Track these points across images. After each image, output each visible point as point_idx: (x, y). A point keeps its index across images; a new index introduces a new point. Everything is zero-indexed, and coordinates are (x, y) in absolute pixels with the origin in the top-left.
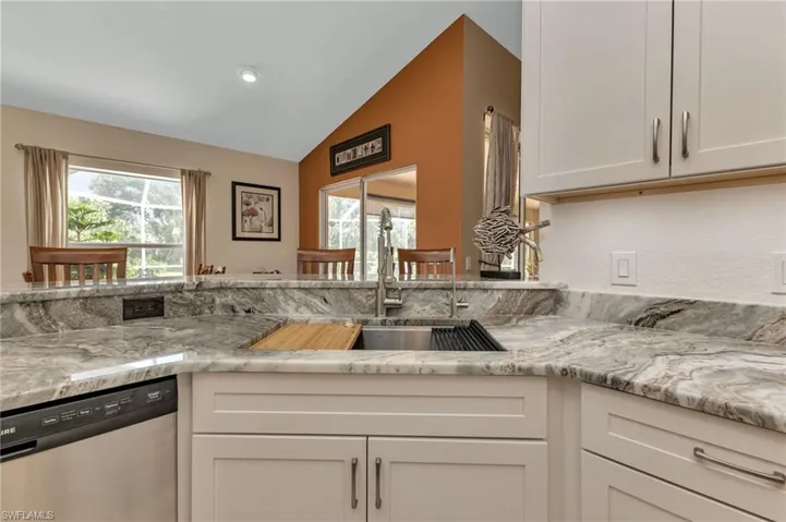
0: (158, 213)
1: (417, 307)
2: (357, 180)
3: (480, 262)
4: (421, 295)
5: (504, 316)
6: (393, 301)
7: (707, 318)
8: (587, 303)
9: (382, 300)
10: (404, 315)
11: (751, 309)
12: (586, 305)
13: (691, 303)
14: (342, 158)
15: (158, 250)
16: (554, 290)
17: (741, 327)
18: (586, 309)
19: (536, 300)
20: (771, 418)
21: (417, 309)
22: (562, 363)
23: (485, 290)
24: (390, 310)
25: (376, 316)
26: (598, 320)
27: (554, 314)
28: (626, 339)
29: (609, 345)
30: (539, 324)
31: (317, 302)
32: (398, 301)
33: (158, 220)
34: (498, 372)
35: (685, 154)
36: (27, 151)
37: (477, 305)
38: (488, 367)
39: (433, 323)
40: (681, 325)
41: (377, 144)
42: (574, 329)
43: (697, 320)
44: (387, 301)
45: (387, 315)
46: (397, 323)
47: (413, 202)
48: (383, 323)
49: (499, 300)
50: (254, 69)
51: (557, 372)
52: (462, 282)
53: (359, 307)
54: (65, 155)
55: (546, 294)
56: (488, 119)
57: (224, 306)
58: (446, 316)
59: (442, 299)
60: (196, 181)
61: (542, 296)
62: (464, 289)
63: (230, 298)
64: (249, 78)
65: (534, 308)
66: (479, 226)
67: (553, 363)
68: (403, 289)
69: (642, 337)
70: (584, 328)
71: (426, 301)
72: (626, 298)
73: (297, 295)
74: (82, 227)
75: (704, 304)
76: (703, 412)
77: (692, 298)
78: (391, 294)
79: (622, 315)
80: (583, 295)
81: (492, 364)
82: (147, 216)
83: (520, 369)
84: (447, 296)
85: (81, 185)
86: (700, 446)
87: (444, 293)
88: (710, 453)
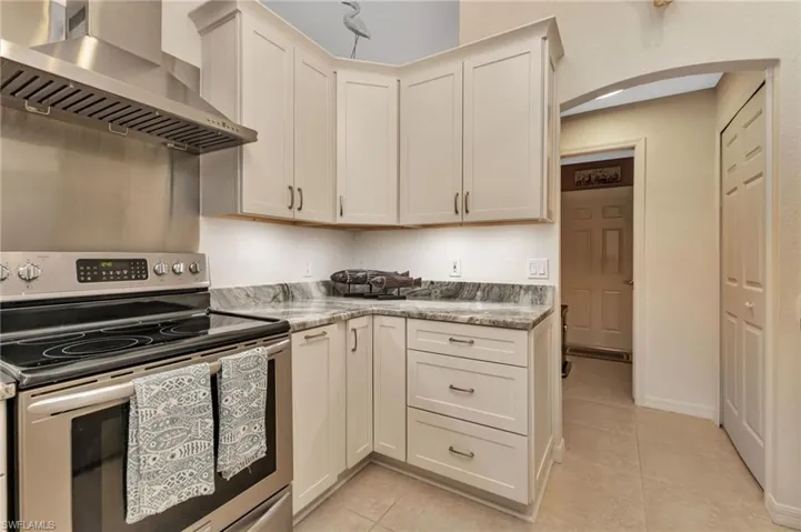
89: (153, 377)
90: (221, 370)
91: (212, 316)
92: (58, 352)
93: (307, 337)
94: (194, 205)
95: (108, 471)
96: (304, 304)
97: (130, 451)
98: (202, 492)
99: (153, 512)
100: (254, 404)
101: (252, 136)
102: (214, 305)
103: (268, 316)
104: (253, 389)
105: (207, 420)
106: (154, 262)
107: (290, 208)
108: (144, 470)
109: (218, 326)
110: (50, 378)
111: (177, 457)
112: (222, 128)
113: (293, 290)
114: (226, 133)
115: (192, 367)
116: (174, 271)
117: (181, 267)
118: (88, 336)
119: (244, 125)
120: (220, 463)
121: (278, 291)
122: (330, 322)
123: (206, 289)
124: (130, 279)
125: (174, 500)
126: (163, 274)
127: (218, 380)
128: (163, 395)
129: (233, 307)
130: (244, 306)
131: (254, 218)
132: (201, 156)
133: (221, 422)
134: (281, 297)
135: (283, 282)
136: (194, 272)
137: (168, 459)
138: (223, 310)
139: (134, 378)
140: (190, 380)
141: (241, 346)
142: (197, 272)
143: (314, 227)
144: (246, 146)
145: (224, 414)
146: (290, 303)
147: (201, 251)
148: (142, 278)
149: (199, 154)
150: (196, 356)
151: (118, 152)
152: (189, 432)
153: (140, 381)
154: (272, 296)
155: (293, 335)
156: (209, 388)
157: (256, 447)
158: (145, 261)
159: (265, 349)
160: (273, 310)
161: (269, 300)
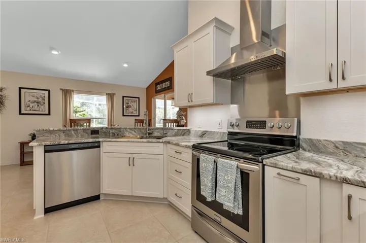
0: (100, 105)
2: (163, 95)
10: (153, 135)
12: (194, 133)
13: (207, 131)
14: (159, 88)
15: (100, 120)
17: (213, 136)
23: (172, 129)
24: (149, 134)
25: (146, 135)
27: (189, 135)
30: (186, 137)
31: (133, 132)
32: (151, 132)
33: (100, 107)
36: (63, 90)
37: (171, 133)
40: (206, 136)
41: (168, 83)
44: (148, 132)
46: (150, 137)
50: (127, 63)
51: (164, 142)
53: (143, 133)
54: (73, 91)
55: (188, 130)
57: (112, 133)
59: (162, 131)
60: (111, 96)
61: (186, 131)
63: (114, 131)
64: (125, 65)
65: (184, 134)
71: (158, 132)
73: (129, 130)
74: (76, 112)
75: (209, 131)
76: (175, 145)
78: (149, 130)
79: (198, 135)
80: (194, 130)
82: (96, 105)
85: (77, 100)
86: (176, 150)
93: (279, 174)
100: (229, 185)
104: (229, 178)
106: (269, 122)
128: (204, 161)
148: (264, 129)
159: (237, 164)
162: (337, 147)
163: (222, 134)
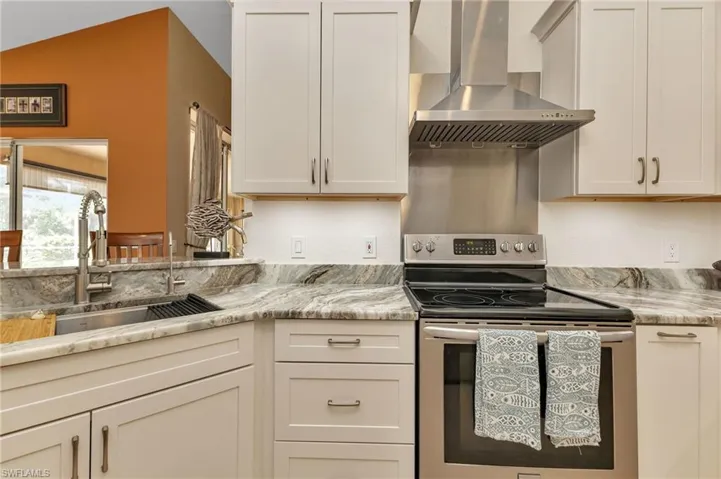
1: (128, 288)
2: (7, 140)
3: (186, 245)
4: (134, 277)
5: (216, 287)
6: (100, 285)
7: (338, 274)
8: (277, 270)
9: (85, 284)
10: (113, 299)
11: (356, 266)
12: (277, 273)
13: (331, 266)
16: (255, 265)
17: (351, 278)
18: (276, 277)
19: (242, 273)
20: (355, 314)
21: (129, 290)
22: (264, 309)
23: (200, 268)
24: (94, 295)
25: (76, 303)
26: (283, 283)
27: (256, 282)
28: (299, 292)
29: (290, 296)
30: (246, 290)
32: (106, 285)
34: (220, 324)
35: (326, 181)
37: (193, 281)
38: (213, 322)
39: (151, 301)
40: (327, 280)
41: (44, 103)
42: (269, 290)
43: (333, 276)
44: (91, 286)
45: (91, 301)
46: (105, 307)
47: (103, 179)
48: (87, 309)
49: (213, 276)
51: (261, 316)
52: (178, 263)
53: (49, 297)
55: (250, 268)
56: (194, 114)
58: (163, 293)
59: (157, 279)
61: (247, 269)
62: (180, 268)
65: (240, 279)
66: (192, 213)
67: (258, 311)
68: (114, 272)
69: (309, 289)
70: (275, 288)
71: (140, 283)
72: (299, 266)
75: (337, 266)
76: (332, 319)
77: (332, 263)
78: (95, 279)
79: (297, 278)
80: (275, 266)
81: (216, 319)
83: (236, 319)
84: (163, 276)
86: (330, 337)
87: (160, 273)
88: (335, 339)
89: (492, 331)
90: (548, 342)
91: (549, 292)
92: (440, 298)
93: (660, 335)
94: (532, 193)
95: (463, 389)
96: (664, 295)
97: (477, 381)
98: (529, 443)
99: (492, 436)
100: (583, 387)
101: (590, 116)
102: (551, 282)
103: (607, 301)
104: (583, 371)
105: (534, 383)
106: (501, 241)
107: (640, 182)
108: (485, 400)
109: (554, 301)
110: (433, 314)
111: (509, 402)
112: (556, 119)
113: (648, 276)
114: (562, 122)
115: (522, 331)
116: (515, 249)
117: (521, 246)
118: (459, 291)
119: (581, 109)
120: (547, 427)
121: (625, 275)
122: (703, 323)
123: (543, 266)
124: (484, 254)
125: (506, 437)
126: (506, 251)
127: (546, 350)
128: (499, 347)
129: (569, 286)
130: (583, 287)
131: (596, 198)
132: (540, 149)
133: (548, 390)
134: (630, 282)
135: (633, 267)
136: (532, 250)
137: (502, 400)
138: (559, 288)
139: (480, 327)
140: (519, 342)
141: (570, 324)
142: (535, 251)
143: (682, 201)
144: (581, 129)
145: (550, 383)
146: (643, 291)
147: (539, 233)
148: (492, 254)
149: (538, 147)
150: (526, 324)
151: (484, 161)
152: (519, 386)
153: (482, 332)
154: (617, 279)
155: (638, 327)
156: (537, 355)
157: (587, 432)
158: (494, 240)
159: (598, 334)
160: (617, 296)
161: (613, 284)
162: (587, 277)
163: (379, 273)
